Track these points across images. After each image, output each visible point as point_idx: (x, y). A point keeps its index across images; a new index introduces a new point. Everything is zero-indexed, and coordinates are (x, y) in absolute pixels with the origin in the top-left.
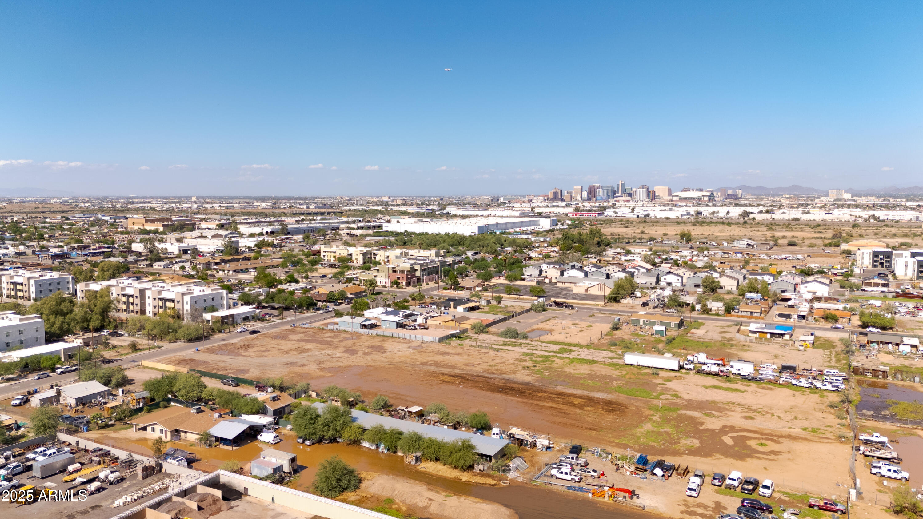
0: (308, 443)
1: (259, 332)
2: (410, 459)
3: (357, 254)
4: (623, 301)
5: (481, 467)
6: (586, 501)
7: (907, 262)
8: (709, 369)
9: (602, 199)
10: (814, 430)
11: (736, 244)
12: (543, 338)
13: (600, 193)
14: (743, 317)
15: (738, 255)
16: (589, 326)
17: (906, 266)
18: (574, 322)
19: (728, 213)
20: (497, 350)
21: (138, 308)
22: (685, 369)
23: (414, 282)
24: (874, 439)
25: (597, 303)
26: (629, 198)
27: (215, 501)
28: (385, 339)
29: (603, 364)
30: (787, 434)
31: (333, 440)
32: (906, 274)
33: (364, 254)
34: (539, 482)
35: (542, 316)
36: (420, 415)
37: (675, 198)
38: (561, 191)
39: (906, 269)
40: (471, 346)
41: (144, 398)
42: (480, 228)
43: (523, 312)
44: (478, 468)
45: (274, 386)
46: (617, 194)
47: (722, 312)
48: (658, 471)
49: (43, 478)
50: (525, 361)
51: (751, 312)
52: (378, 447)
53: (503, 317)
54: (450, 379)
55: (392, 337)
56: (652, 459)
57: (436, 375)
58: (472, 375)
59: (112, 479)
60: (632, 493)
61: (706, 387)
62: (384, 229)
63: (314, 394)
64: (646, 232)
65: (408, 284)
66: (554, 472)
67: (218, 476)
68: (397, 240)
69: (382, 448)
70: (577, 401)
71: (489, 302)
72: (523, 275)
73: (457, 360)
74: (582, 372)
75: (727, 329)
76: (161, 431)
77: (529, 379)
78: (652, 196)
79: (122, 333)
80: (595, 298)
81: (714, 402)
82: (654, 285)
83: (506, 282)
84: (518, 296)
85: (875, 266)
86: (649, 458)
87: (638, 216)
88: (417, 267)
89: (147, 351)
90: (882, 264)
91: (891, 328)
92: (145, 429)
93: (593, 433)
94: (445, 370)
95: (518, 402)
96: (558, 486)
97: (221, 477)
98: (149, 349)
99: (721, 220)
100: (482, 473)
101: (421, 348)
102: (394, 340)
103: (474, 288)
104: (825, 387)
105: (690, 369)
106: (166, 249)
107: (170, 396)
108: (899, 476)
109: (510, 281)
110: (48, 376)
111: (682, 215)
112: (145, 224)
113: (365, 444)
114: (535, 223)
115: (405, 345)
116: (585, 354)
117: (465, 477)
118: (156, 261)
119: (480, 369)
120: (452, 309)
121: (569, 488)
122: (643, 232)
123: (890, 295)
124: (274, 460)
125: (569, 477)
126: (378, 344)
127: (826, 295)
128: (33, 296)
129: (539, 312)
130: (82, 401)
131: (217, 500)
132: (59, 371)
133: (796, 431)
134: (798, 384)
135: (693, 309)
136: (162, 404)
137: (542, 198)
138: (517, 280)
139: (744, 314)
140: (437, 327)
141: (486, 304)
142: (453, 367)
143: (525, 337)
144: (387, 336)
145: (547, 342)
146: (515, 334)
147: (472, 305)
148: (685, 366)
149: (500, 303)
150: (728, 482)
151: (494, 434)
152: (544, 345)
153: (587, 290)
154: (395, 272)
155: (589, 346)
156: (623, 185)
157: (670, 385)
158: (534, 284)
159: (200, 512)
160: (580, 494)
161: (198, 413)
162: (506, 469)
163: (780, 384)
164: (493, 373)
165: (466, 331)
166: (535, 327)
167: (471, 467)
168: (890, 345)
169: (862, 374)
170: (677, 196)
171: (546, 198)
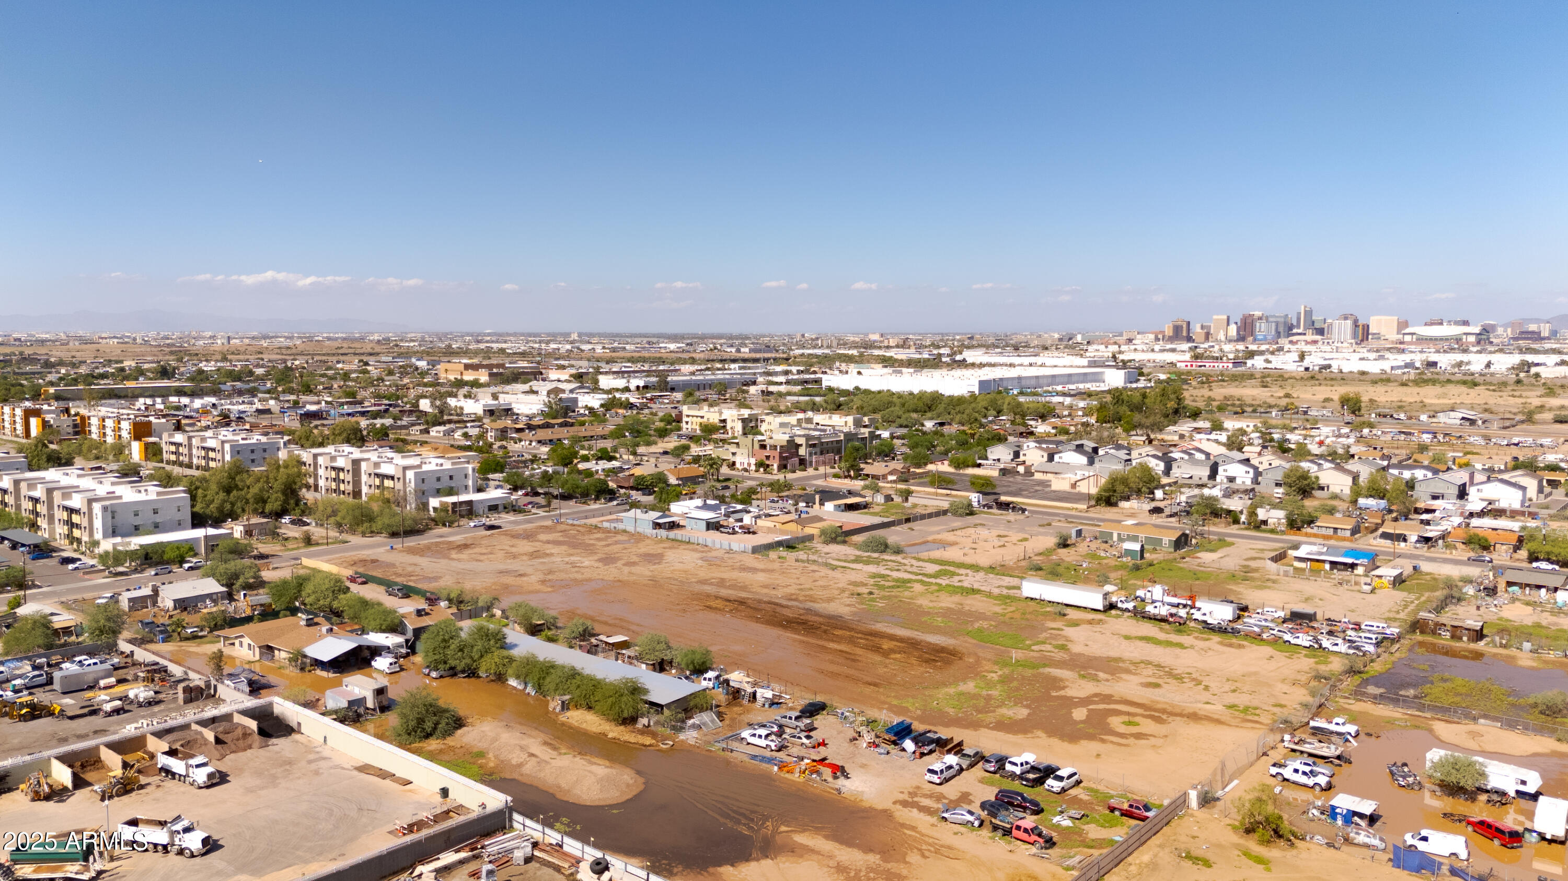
1: (499, 527)
2: (554, 704)
3: (733, 421)
4: (1124, 504)
8: (1156, 611)
9: (1265, 339)
10: (1247, 709)
11: (1442, 418)
12: (924, 555)
13: (1262, 329)
14: (1312, 535)
15: (1425, 436)
16: (1024, 540)
18: (1002, 533)
19: (1488, 365)
20: (834, 568)
21: (350, 488)
22: (1119, 609)
23: (793, 465)
25: (1075, 506)
26: (1318, 337)
27: (246, 734)
28: (676, 544)
29: (989, 595)
30: (1191, 711)
31: (472, 673)
33: (744, 421)
34: (716, 746)
35: (957, 522)
36: (617, 647)
37: (1408, 338)
38: (1189, 323)
40: (800, 561)
41: (261, 605)
42: (982, 384)
43: (930, 516)
44: (641, 722)
45: (450, 600)
46: (1295, 331)
47: (1278, 527)
49: (64, 693)
50: (866, 585)
51: (1335, 529)
52: (525, 688)
53: (891, 520)
54: (722, 605)
55: (689, 542)
57: (706, 597)
58: (760, 601)
59: (141, 700)
60: (839, 771)
61: (1127, 638)
62: (825, 384)
63: (499, 614)
64: (1295, 395)
65: (783, 467)
66: (746, 734)
67: (271, 704)
68: (826, 402)
69: (529, 689)
70: (889, 645)
71: (888, 498)
72: (986, 459)
73: (758, 579)
74: (942, 605)
76: (249, 646)
78: (1362, 334)
79: (308, 521)
80: (1079, 498)
81: (1118, 659)
82: (1205, 480)
83: (952, 470)
84: (948, 492)
87: (1307, 369)
88: (800, 441)
89: (325, 547)
92: (233, 642)
95: (795, 640)
96: (740, 753)
97: (275, 706)
98: (327, 544)
99: (1473, 378)
100: (644, 729)
101: (718, 559)
102: (691, 547)
103: (883, 477)
104: (1335, 649)
105: (1127, 610)
106: (462, 408)
107: (296, 603)
108: (1310, 782)
109: (955, 467)
110: (170, 572)
111: (1392, 368)
112: (465, 372)
113: (513, 682)
114: (1097, 378)
115: (699, 555)
116: (973, 580)
117: (615, 732)
118: (434, 425)
119: (781, 593)
120: (817, 506)
121: (754, 757)
122: (1288, 396)
124: (361, 690)
126: (659, 551)
129: (961, 516)
130: (183, 605)
131: (250, 734)
132: (186, 566)
133: (1217, 709)
134: (1293, 641)
135: (1236, 521)
136: (284, 613)
137: (1152, 336)
138: (968, 466)
139: (1323, 531)
140: (771, 530)
141: (883, 501)
143: (899, 553)
144: (681, 541)
145: (928, 561)
146: (884, 547)
147: (855, 501)
148: (1120, 605)
149: (907, 500)
150: (1006, 767)
151: (705, 679)
152: (921, 564)
153: (1074, 486)
154: (763, 447)
155: (993, 569)
156: (1309, 313)
157: (1070, 631)
158: (993, 473)
159: (219, 747)
160: (765, 766)
161: (308, 625)
162: (680, 726)
163: (1262, 640)
164: (795, 599)
165: (810, 538)
166: (930, 538)
167: (632, 721)
168: (1543, 591)
169: (1434, 633)
170: (1412, 334)
171: (1160, 336)
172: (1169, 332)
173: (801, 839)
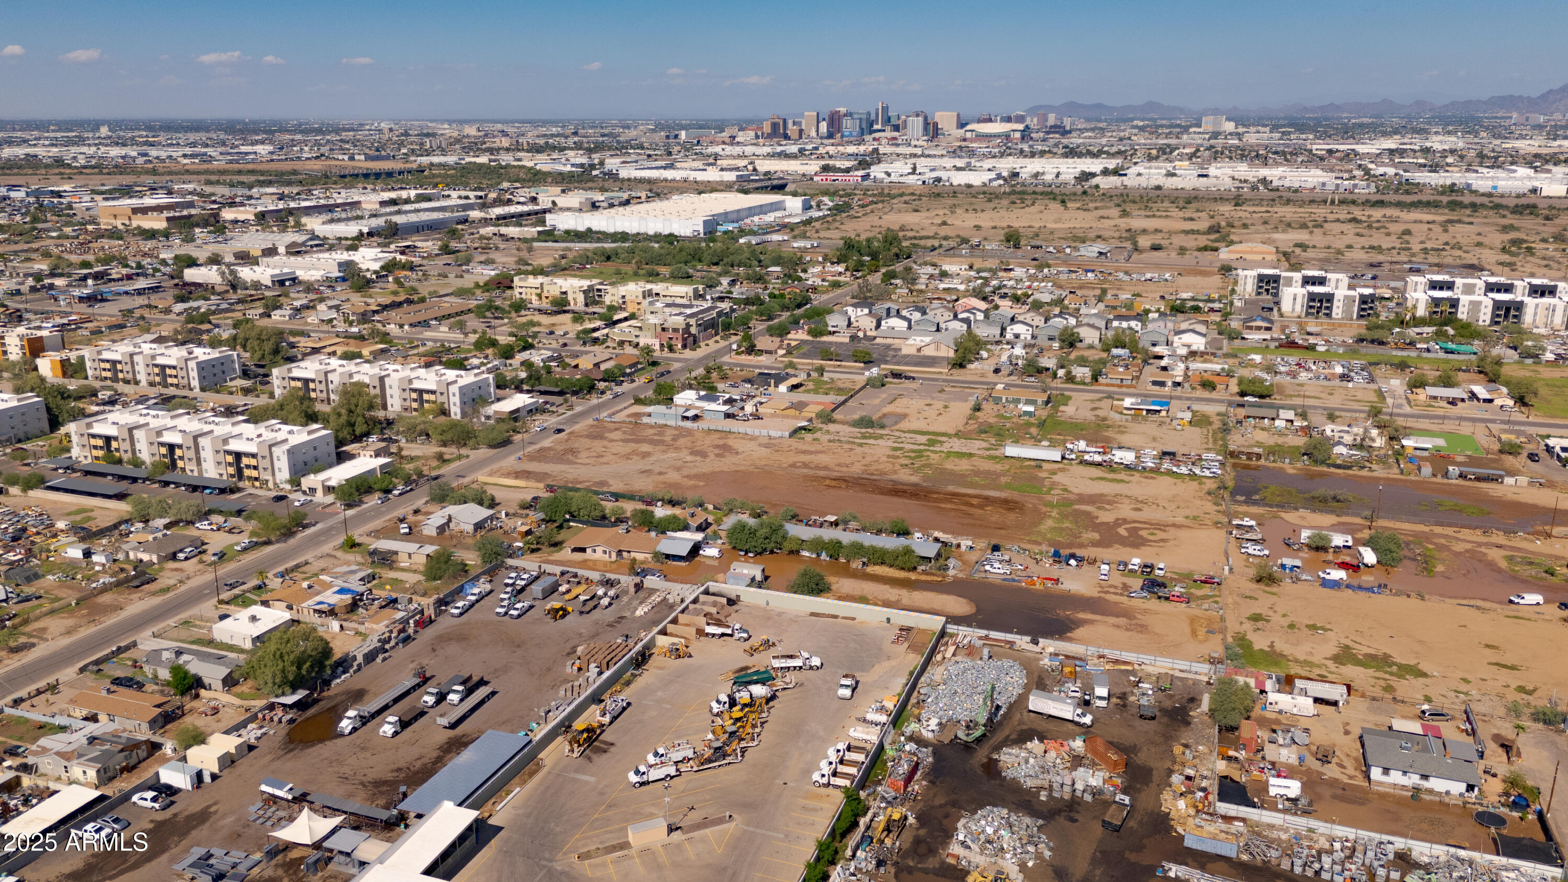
0: (751, 555)
1: (562, 430)
2: (856, 564)
3: (574, 292)
4: (972, 366)
5: (923, 567)
6: (1021, 588)
7: (1295, 295)
8: (1091, 459)
9: (851, 135)
10: (1195, 518)
11: (1082, 251)
12: (901, 426)
13: (847, 124)
14: (1112, 385)
15: (1089, 274)
16: (946, 407)
17: (1295, 299)
19: (1057, 173)
20: (861, 445)
22: (1067, 459)
23: (691, 344)
24: (1244, 523)
25: (940, 370)
26: (896, 134)
28: (724, 434)
29: (981, 457)
30: (1171, 522)
32: (1293, 310)
33: (584, 292)
34: (977, 576)
35: (885, 394)
36: (836, 524)
37: (969, 135)
38: (785, 121)
39: (1294, 304)
40: (830, 441)
41: (543, 520)
42: (705, 223)
43: (861, 390)
44: (920, 568)
45: (662, 500)
46: (875, 127)
47: (1088, 380)
48: (1073, 562)
49: (543, 599)
50: (898, 457)
51: (1122, 379)
52: (819, 555)
53: (842, 398)
54: (834, 483)
55: (730, 432)
56: (1065, 552)
57: (816, 478)
60: (1057, 581)
61: (1092, 479)
63: (711, 507)
65: (684, 346)
66: (988, 568)
69: (824, 556)
70: (975, 501)
71: (808, 374)
72: (828, 325)
73: (823, 459)
74: (964, 467)
75: (1098, 404)
76: (605, 552)
77: (914, 479)
80: (932, 361)
81: (1102, 495)
83: (810, 338)
85: (1259, 294)
86: (1061, 551)
87: (924, 182)
88: (692, 322)
89: (457, 464)
90: (1267, 290)
91: (1269, 396)
92: (583, 550)
93: (1003, 532)
94: (822, 473)
96: (994, 579)
97: (708, 587)
98: (458, 459)
99: (1049, 189)
100: (924, 572)
101: (770, 444)
102: (734, 435)
103: (776, 352)
104: (1203, 474)
105: (1072, 459)
107: (567, 516)
108: (1262, 554)
109: (815, 336)
111: (990, 181)
112: (133, 217)
115: (754, 443)
116: (957, 445)
117: (913, 576)
119: (856, 469)
120: (772, 389)
121: (1004, 580)
122: (944, 223)
123: (1273, 345)
124: (745, 571)
125: (1002, 571)
126: (721, 442)
127: (1202, 348)
128: (195, 383)
129: (880, 387)
130: (479, 526)
133: (1179, 520)
134: (1178, 472)
135: (1055, 375)
136: (565, 525)
137: (752, 134)
138: (824, 334)
139: (1114, 382)
140: (774, 415)
141: (807, 378)
142: (826, 468)
143: (882, 427)
144: (723, 431)
145: (909, 432)
146: (868, 422)
147: (794, 381)
148: (1067, 456)
149: (822, 375)
150: (1131, 567)
151: (917, 538)
152: (907, 435)
153: (919, 350)
154: (663, 329)
155: (958, 435)
156: (885, 109)
157: (1056, 478)
158: (847, 340)
160: (1015, 583)
161: (627, 533)
162: (946, 568)
163: (1162, 472)
164: (872, 474)
165: (813, 421)
166: (884, 410)
167: (915, 568)
168: (1266, 419)
170: (972, 131)
171: (760, 133)
172: (767, 128)
173: (1081, 615)
